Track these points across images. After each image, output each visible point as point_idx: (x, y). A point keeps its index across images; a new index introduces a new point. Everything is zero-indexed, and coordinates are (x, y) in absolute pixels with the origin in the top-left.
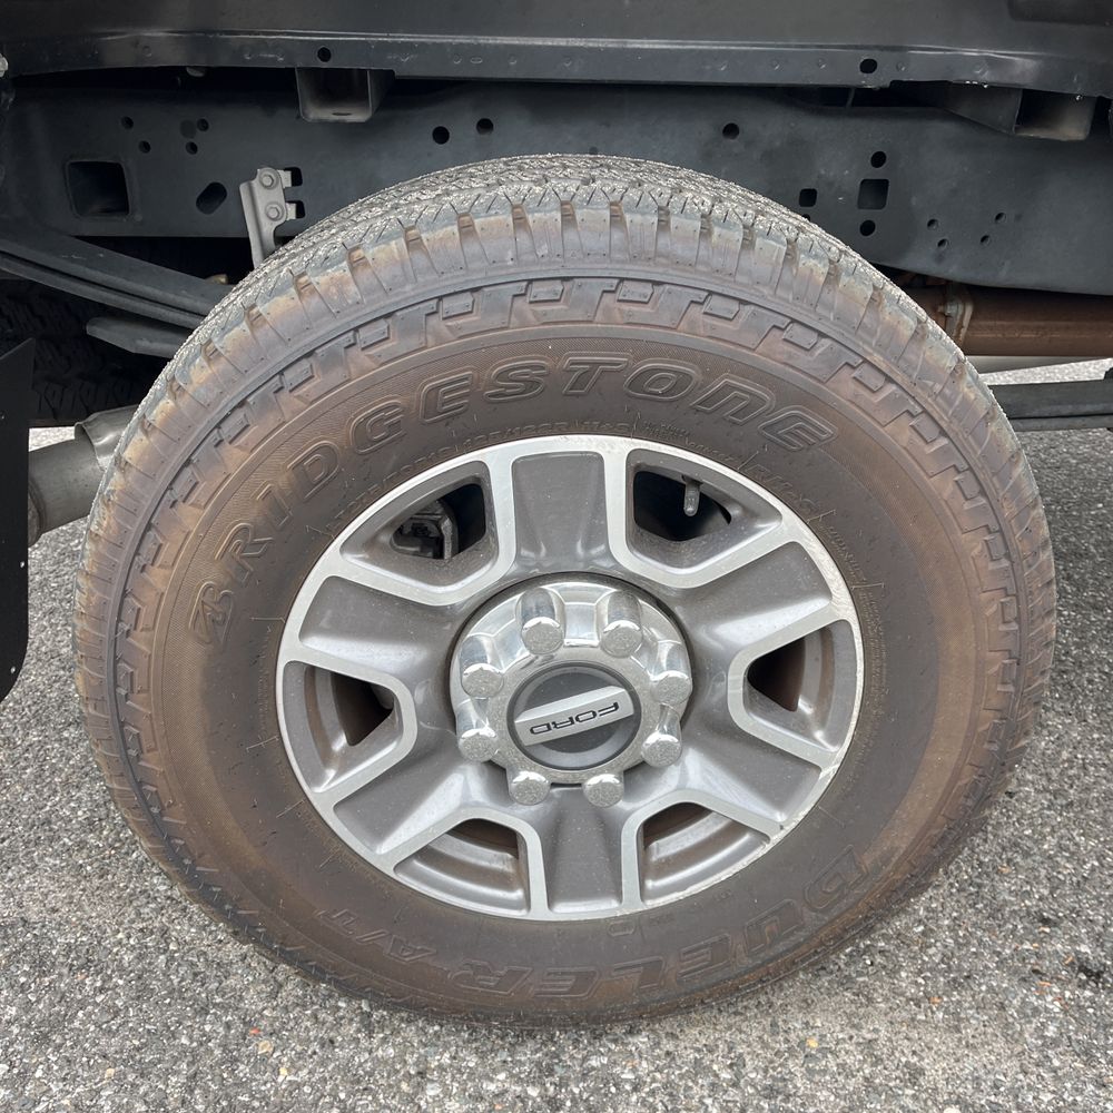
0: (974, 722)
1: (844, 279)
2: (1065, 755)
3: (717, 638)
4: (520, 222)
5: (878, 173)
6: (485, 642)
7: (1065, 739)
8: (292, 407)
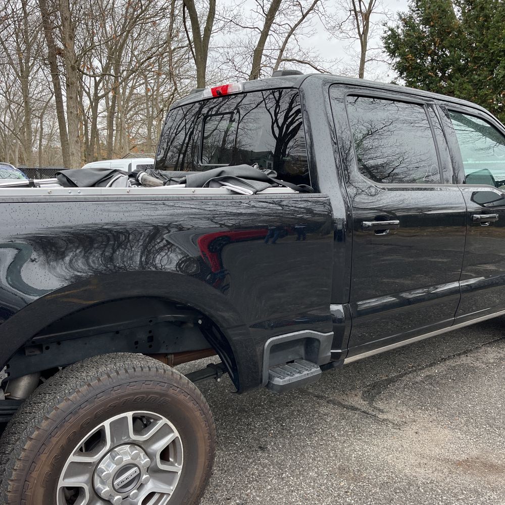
0: (206, 450)
1: (167, 372)
2: (221, 460)
3: (152, 450)
4: (109, 376)
5: (151, 335)
6: (103, 468)
7: (220, 456)
8: (67, 425)
